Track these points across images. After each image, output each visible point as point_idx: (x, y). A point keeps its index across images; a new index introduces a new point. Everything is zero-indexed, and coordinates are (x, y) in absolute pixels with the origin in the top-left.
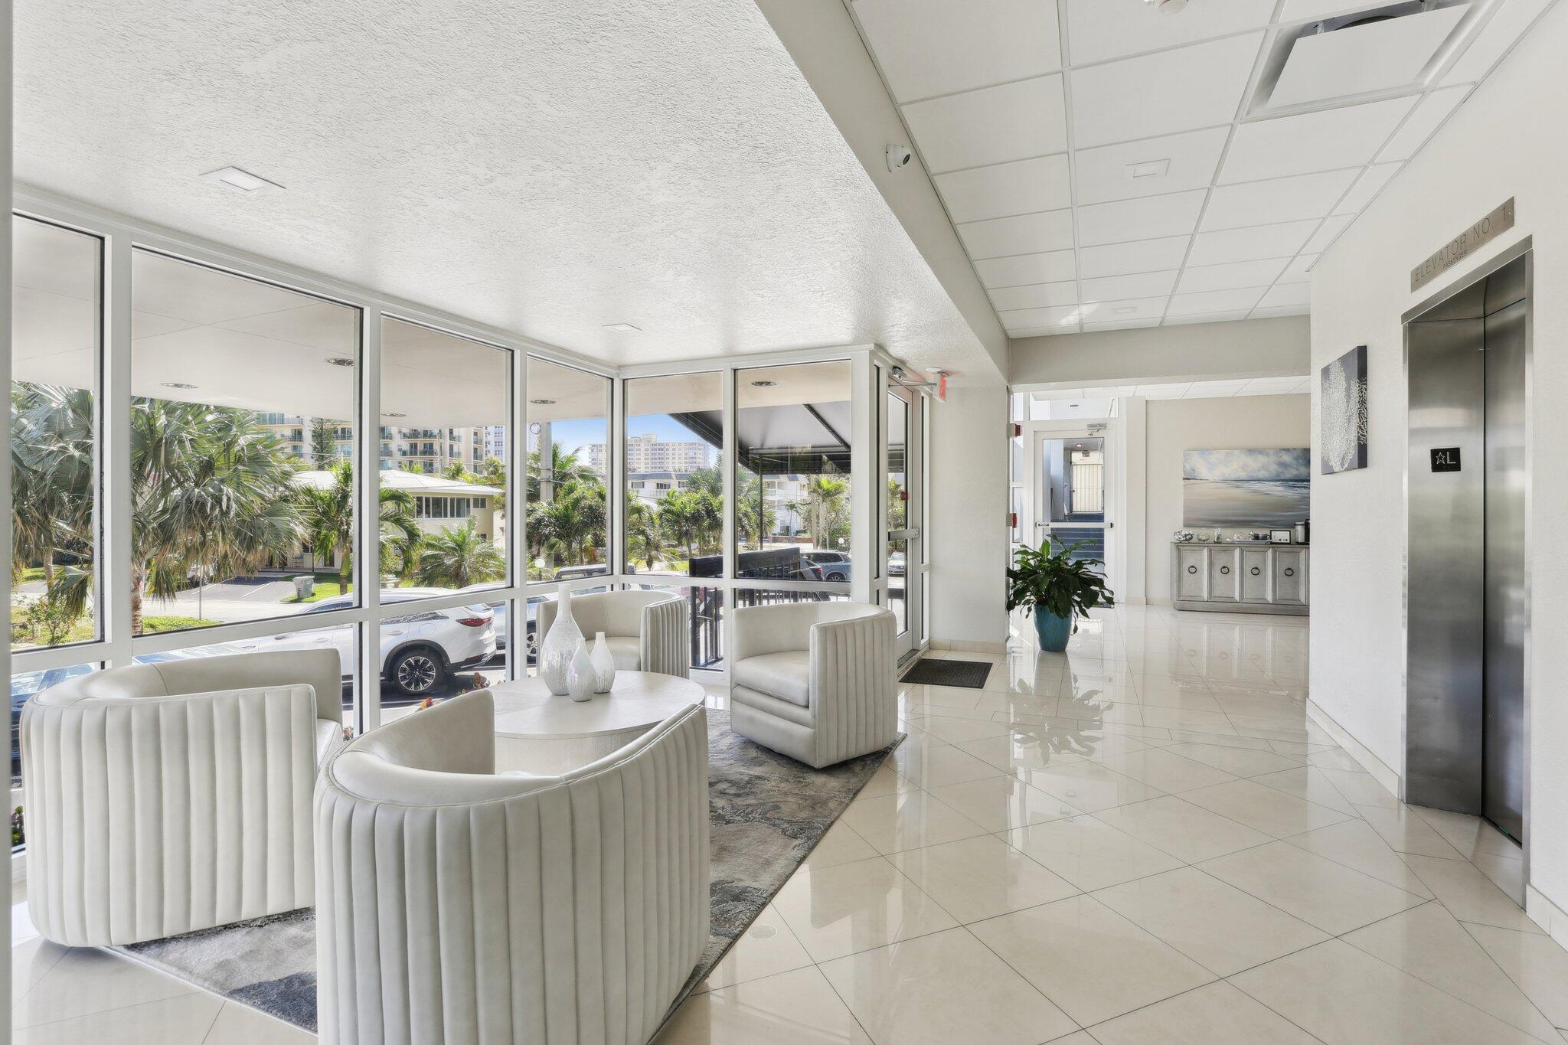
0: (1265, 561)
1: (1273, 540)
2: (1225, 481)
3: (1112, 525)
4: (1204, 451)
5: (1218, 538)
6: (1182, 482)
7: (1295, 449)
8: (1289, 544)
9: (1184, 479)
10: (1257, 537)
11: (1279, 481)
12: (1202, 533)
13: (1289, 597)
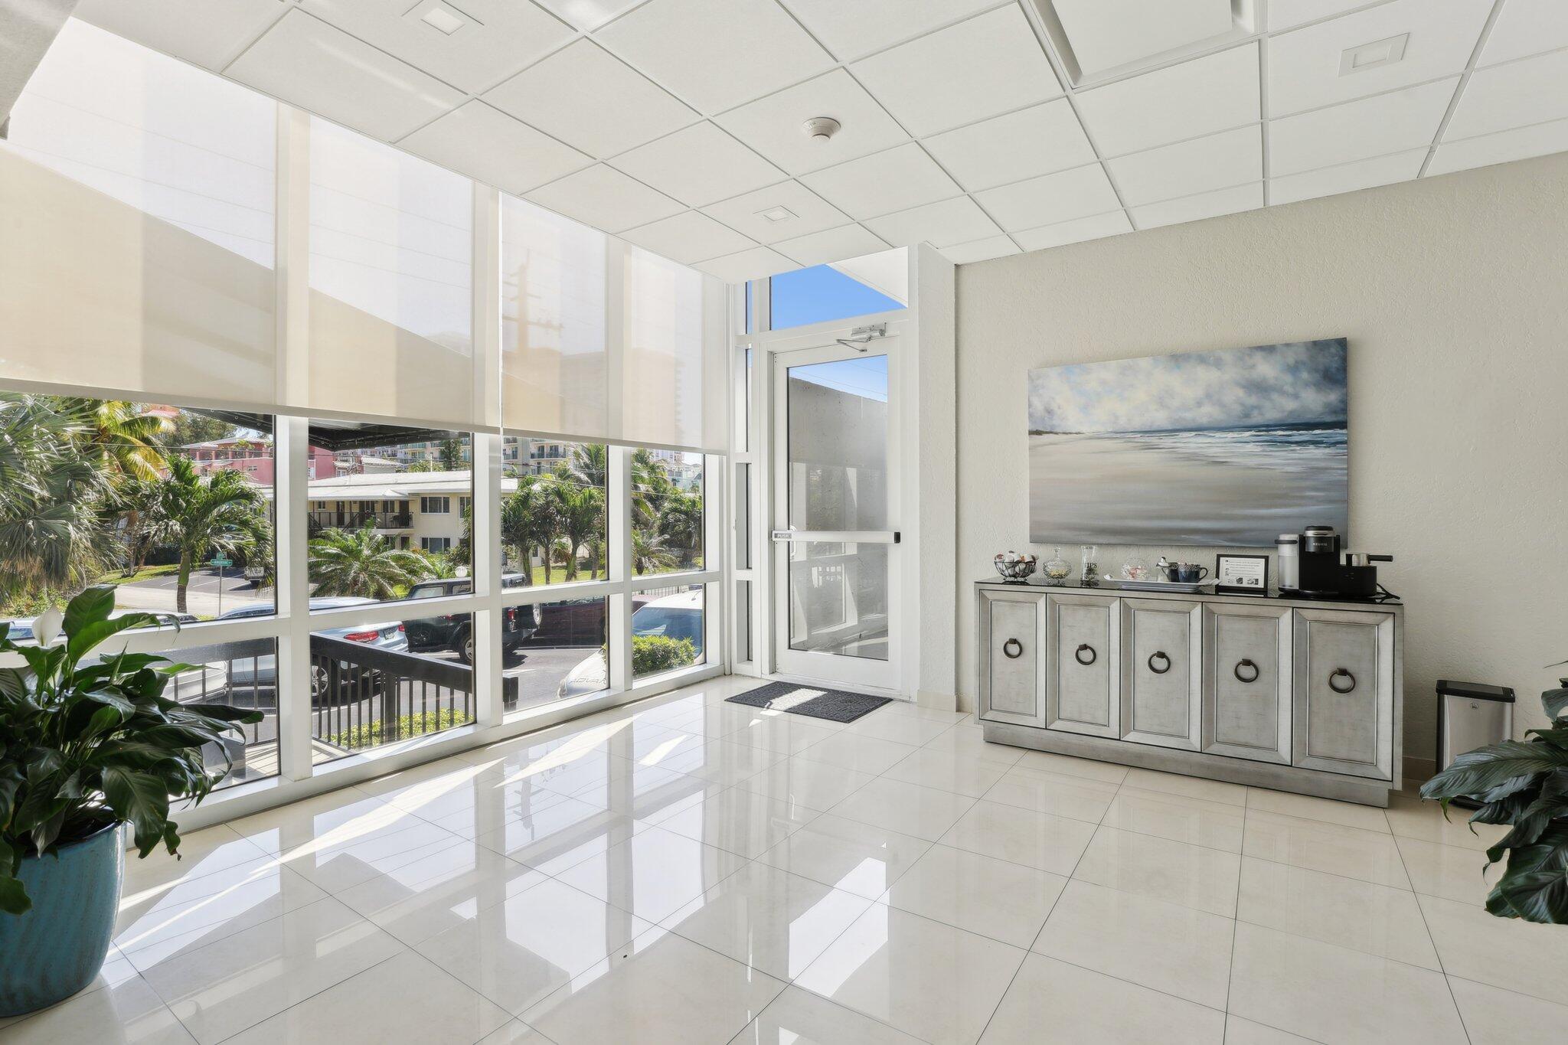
0: (1186, 636)
1: (1225, 580)
2: (1120, 434)
3: (898, 537)
4: (1070, 365)
5: (1090, 570)
6: (1026, 440)
7: (1288, 345)
8: (1264, 592)
9: (1031, 433)
10: (1174, 574)
11: (1249, 428)
12: (1051, 559)
13: (1242, 738)
